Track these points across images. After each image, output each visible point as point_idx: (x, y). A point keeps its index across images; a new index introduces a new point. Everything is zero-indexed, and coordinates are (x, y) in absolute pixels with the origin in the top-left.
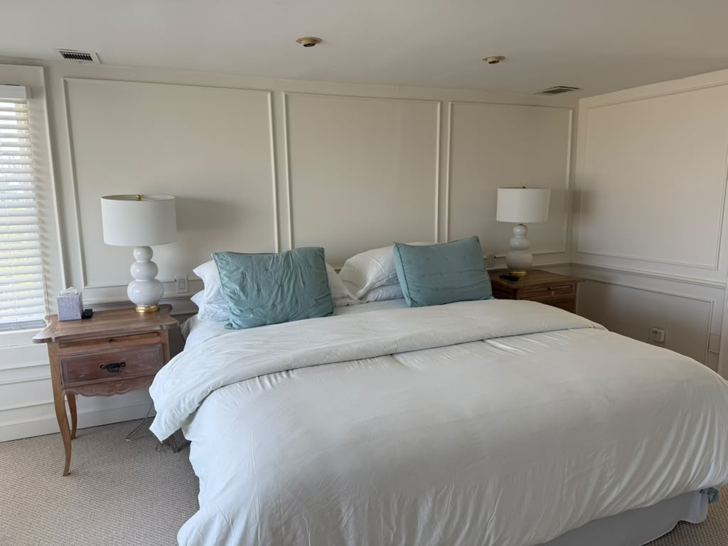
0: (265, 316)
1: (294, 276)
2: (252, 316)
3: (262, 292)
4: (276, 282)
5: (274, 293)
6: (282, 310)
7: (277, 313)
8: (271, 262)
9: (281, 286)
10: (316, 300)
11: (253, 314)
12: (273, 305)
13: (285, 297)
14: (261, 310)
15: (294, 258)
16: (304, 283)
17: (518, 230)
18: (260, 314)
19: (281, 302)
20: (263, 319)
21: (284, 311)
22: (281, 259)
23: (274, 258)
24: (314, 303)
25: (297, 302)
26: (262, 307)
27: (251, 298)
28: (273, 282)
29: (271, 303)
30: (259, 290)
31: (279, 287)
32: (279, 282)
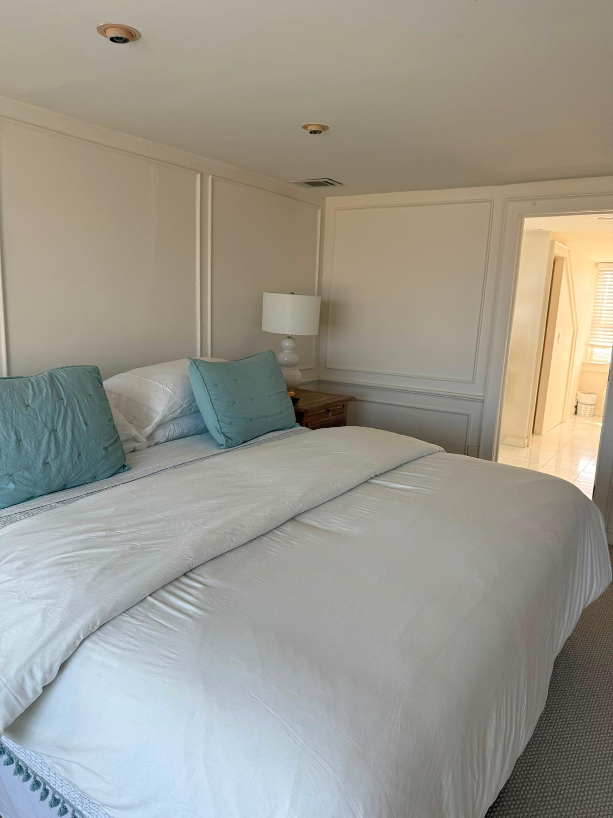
0: (35, 484)
1: (70, 413)
2: (12, 486)
3: (24, 442)
4: (45, 425)
5: (44, 442)
6: (59, 470)
7: (53, 476)
8: (31, 392)
9: (54, 431)
10: (106, 449)
11: (14, 482)
12: (45, 463)
13: (61, 447)
14: (26, 474)
15: (64, 383)
16: (86, 424)
17: (287, 343)
18: (25, 482)
19: (56, 457)
20: (31, 490)
21: (63, 471)
22: (46, 388)
23: (32, 384)
24: (103, 452)
25: (79, 455)
26: (27, 469)
27: (7, 456)
28: (41, 425)
29: (41, 461)
30: (19, 441)
31: (50, 432)
32: (49, 424)
